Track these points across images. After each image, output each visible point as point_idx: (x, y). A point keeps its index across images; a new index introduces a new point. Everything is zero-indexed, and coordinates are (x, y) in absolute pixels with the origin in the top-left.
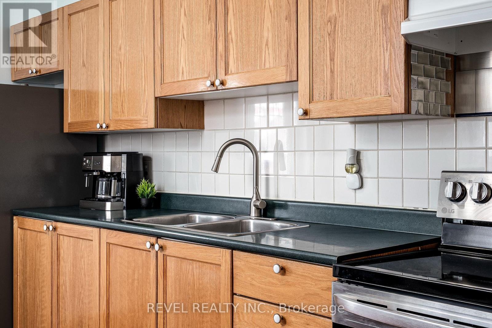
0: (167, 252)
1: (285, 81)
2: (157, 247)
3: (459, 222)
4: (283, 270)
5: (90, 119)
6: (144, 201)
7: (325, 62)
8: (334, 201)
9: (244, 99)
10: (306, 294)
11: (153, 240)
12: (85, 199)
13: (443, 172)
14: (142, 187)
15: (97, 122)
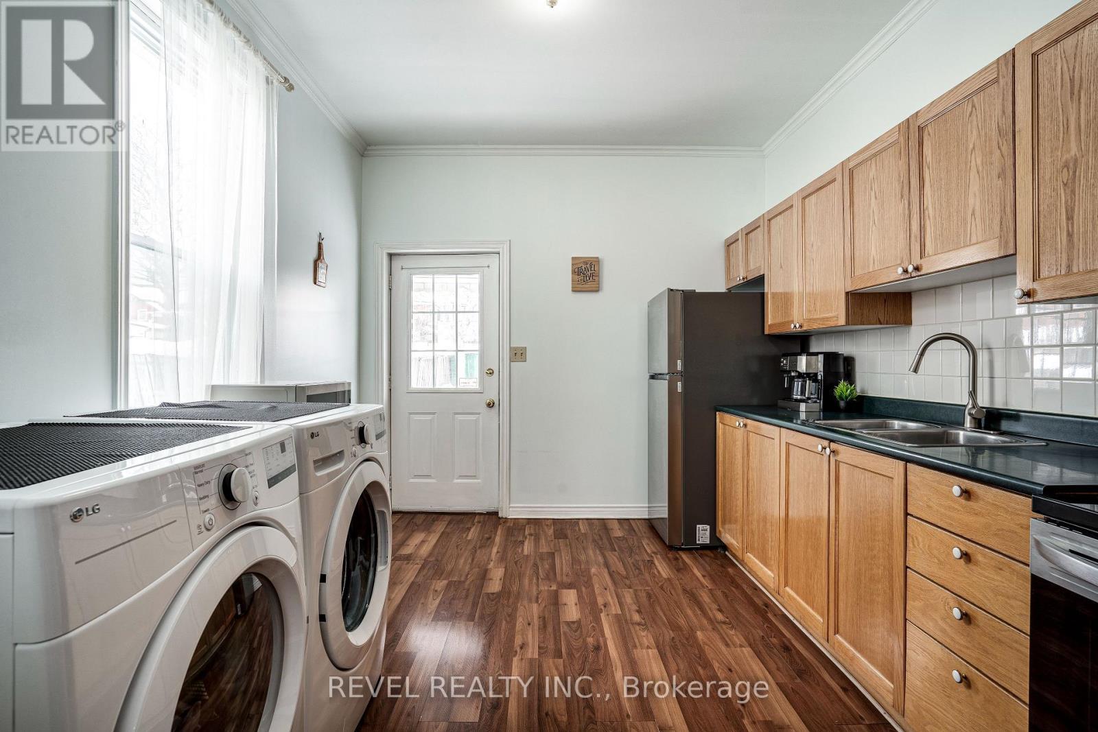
0: (839, 458)
1: (997, 256)
2: (828, 450)
4: (966, 494)
5: (787, 320)
6: (842, 404)
7: (1059, 224)
9: (960, 286)
10: (998, 530)
11: (826, 443)
12: (784, 399)
14: (842, 388)
15: (792, 322)
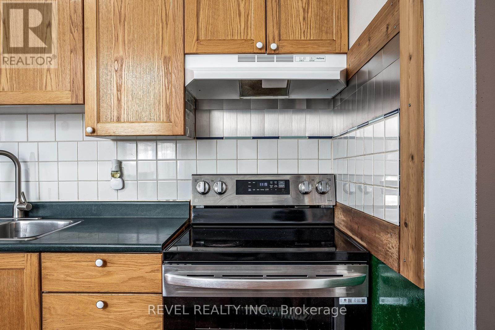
1: (70, 103)
3: (201, 207)
7: (112, 92)
8: (98, 199)
13: (192, 175)
